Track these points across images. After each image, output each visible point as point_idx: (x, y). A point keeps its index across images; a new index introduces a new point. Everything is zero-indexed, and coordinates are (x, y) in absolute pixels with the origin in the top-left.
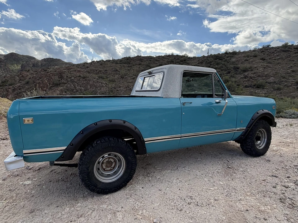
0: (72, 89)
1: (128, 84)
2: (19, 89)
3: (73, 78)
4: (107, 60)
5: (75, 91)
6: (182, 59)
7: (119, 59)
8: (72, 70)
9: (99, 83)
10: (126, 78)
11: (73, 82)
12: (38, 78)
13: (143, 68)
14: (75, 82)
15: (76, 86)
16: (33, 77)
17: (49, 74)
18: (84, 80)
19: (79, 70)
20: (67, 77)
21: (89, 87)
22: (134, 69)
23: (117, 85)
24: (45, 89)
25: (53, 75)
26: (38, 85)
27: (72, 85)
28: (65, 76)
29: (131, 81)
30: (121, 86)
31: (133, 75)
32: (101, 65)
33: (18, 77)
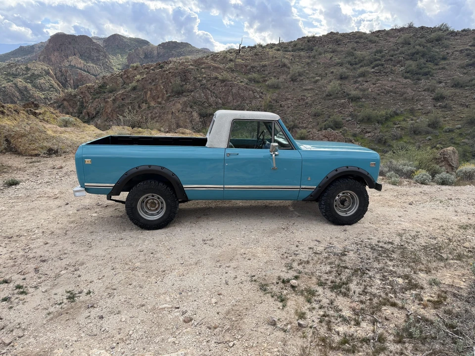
0: (201, 102)
1: (303, 94)
2: (122, 99)
3: (204, 81)
4: (268, 45)
5: (206, 105)
6: (433, 35)
7: (291, 42)
8: (203, 66)
9: (250, 91)
10: (301, 81)
11: (205, 88)
12: (150, 81)
13: (339, 59)
14: (207, 88)
15: (210, 97)
16: (143, 79)
17: (167, 74)
18: (223, 84)
19: (216, 65)
20: (195, 78)
21: (230, 98)
22: (318, 61)
23: (282, 96)
24: (159, 100)
25: (174, 75)
26: (149, 92)
27: (203, 94)
28: (192, 78)
29: (309, 87)
30: (289, 97)
31: (317, 74)
32: (256, 54)
33: (121, 78)
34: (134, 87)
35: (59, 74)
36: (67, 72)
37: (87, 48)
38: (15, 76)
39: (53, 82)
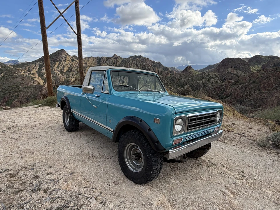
2: (245, 88)
12: (265, 78)
16: (261, 77)
24: (268, 89)
26: (263, 84)
33: (249, 77)
34: (254, 82)
35: (222, 76)
36: (225, 75)
37: (238, 64)
38: (203, 78)
39: (218, 80)
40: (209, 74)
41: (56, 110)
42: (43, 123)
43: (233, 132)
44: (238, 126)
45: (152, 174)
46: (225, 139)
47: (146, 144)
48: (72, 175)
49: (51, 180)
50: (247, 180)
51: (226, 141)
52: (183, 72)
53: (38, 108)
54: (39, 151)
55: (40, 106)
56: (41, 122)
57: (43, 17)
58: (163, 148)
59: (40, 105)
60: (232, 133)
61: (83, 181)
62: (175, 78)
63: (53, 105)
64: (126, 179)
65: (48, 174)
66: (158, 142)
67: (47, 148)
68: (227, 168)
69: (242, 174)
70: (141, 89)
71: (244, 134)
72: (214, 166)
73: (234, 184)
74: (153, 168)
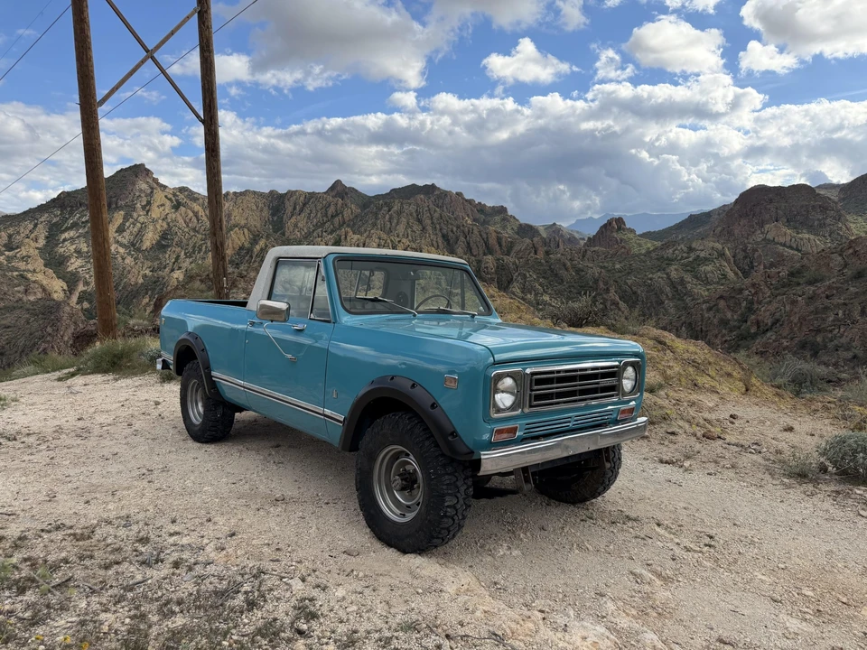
2: (827, 297)
33: (840, 255)
34: (859, 273)
35: (741, 256)
36: (755, 250)
38: (670, 261)
39: (728, 270)
40: (694, 245)
41: (137, 384)
42: (109, 421)
43: (724, 439)
44: (748, 422)
45: (442, 517)
46: (688, 457)
47: (427, 443)
48: (234, 537)
49: (182, 546)
50: (716, 554)
51: (687, 464)
52: (592, 241)
53: (69, 382)
54: (128, 488)
55: (73, 375)
56: (101, 418)
57: (87, 66)
58: (468, 448)
59: (72, 370)
60: (720, 442)
61: (265, 549)
62: (565, 265)
63: (121, 370)
64: (378, 545)
65: (171, 535)
66: (454, 434)
67: (149, 482)
68: (667, 528)
69: (707, 540)
70: (421, 309)
71: (756, 444)
72: (630, 524)
73: (674, 560)
74: (444, 501)
